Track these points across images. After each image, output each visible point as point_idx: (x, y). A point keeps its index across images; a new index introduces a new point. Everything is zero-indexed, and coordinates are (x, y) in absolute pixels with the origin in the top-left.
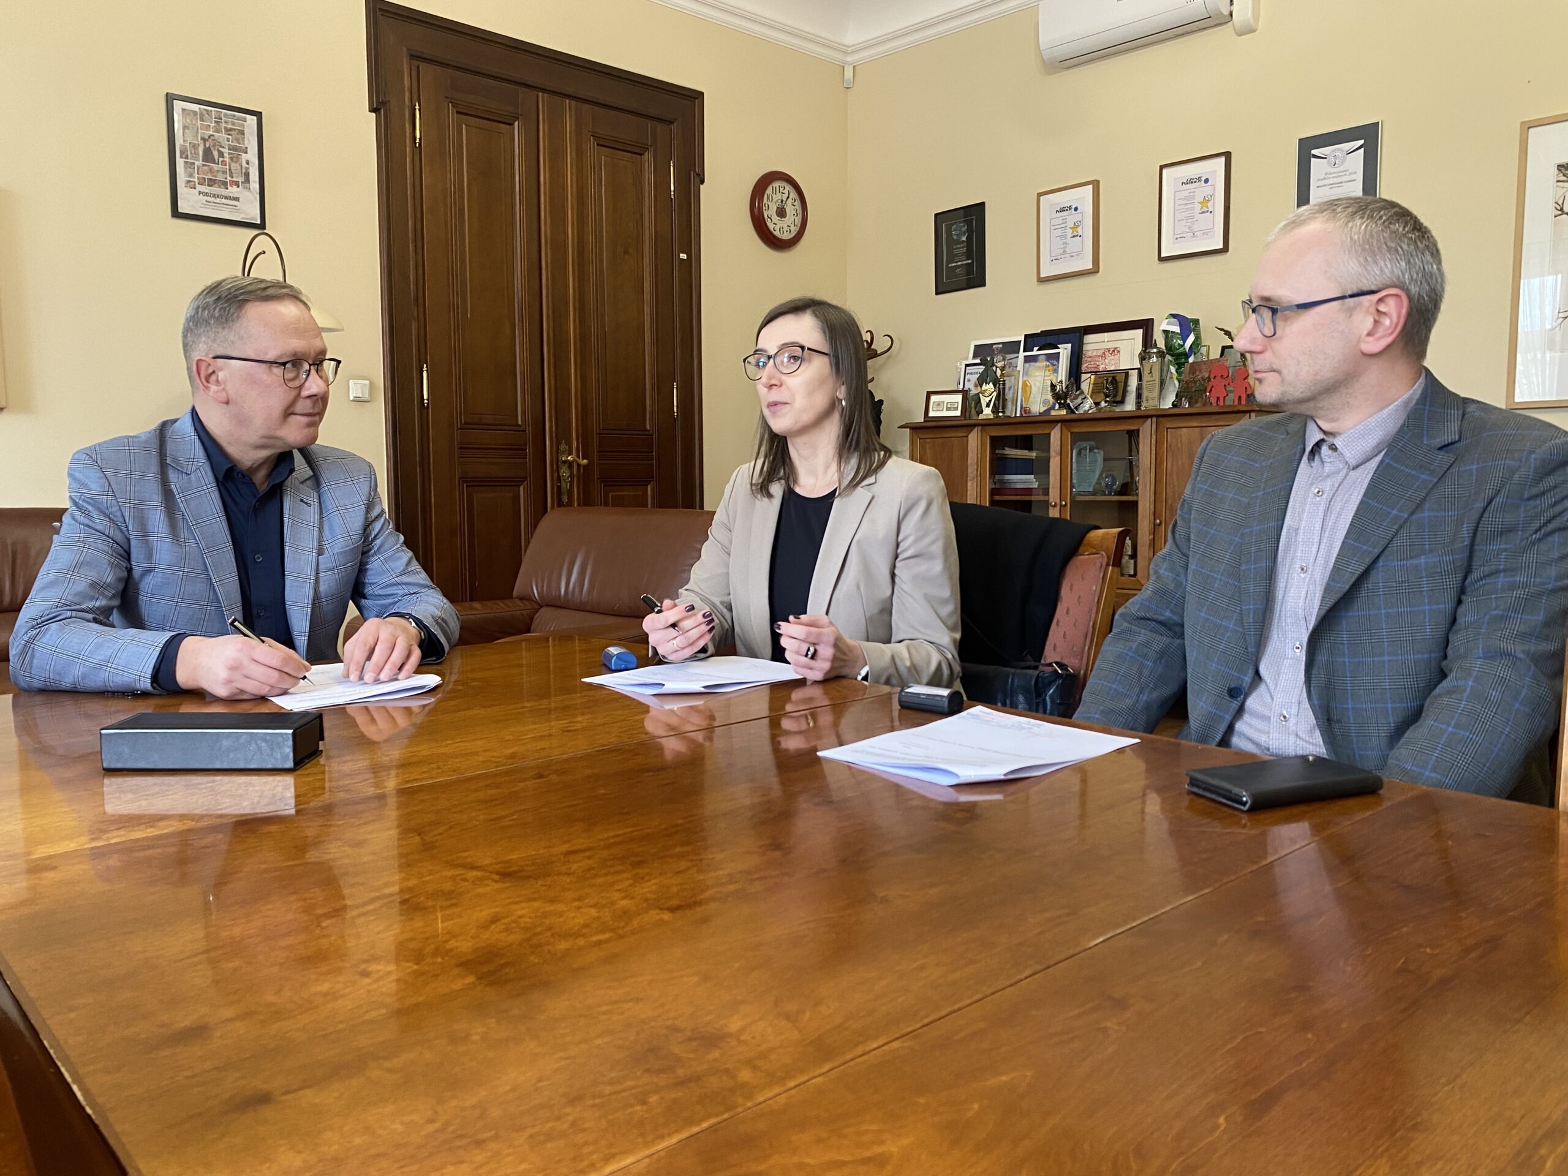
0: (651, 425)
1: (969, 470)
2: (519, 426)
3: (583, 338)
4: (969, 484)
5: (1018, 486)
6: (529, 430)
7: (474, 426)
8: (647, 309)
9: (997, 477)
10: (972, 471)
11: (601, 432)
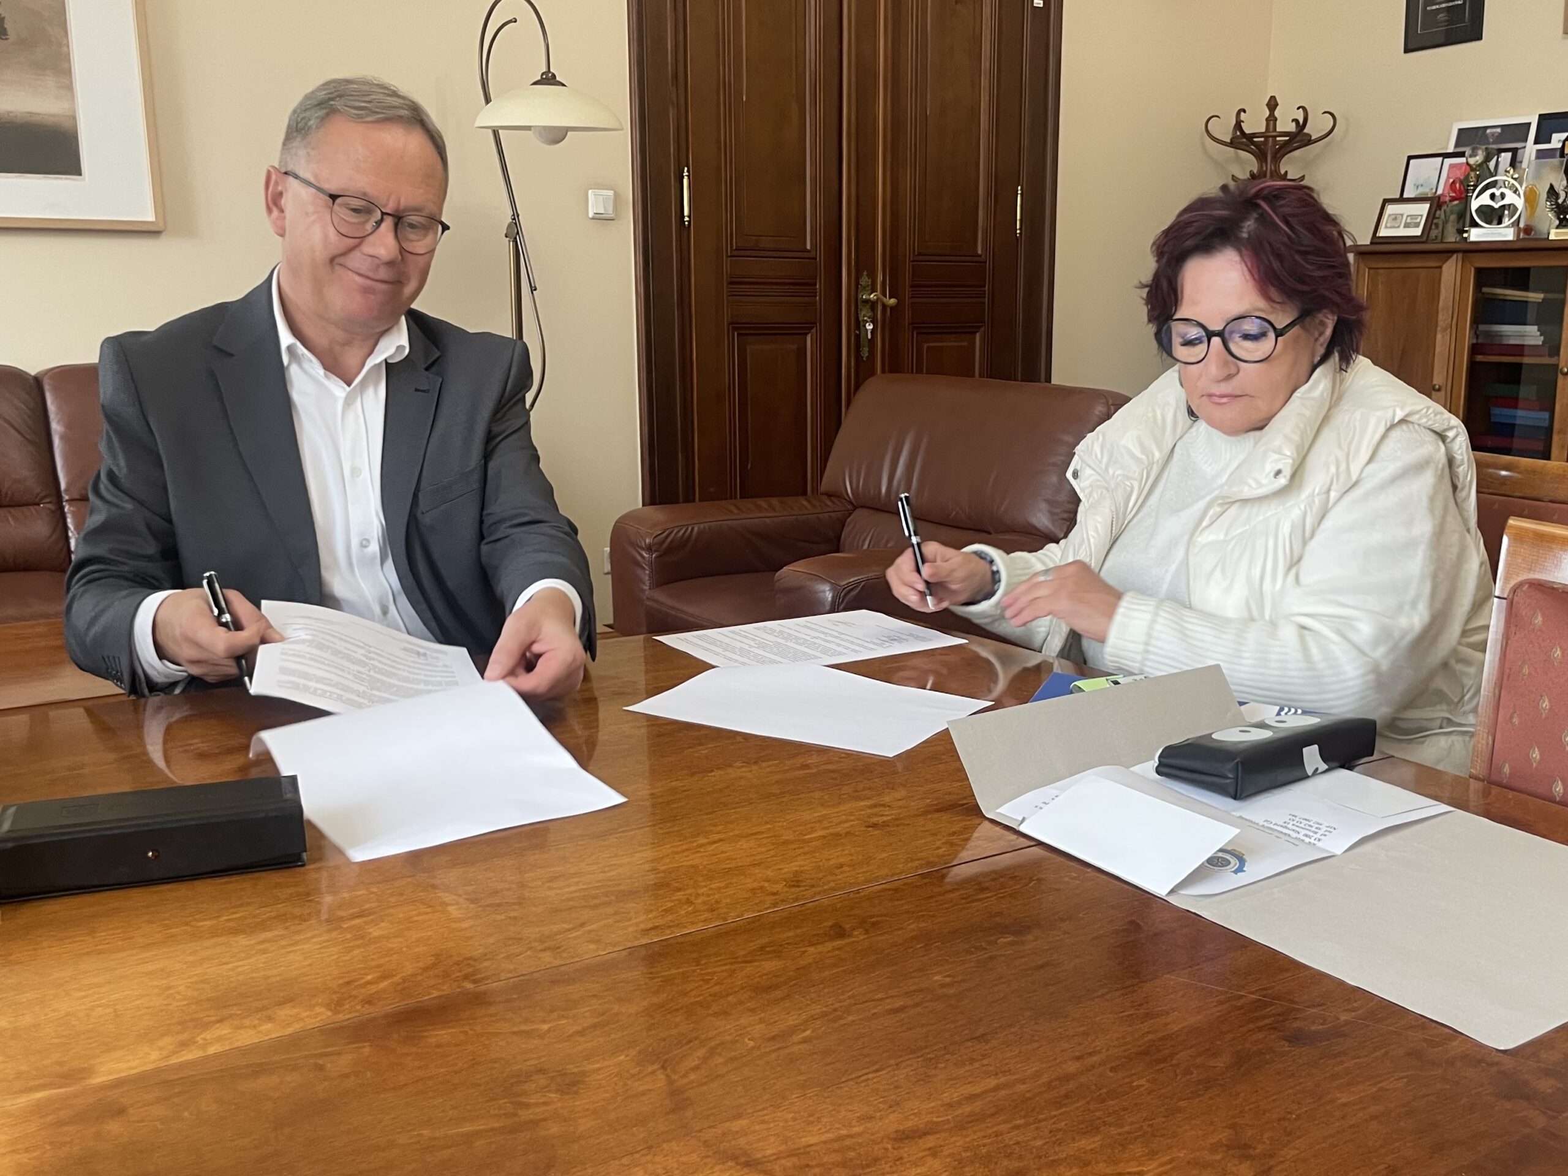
0: (984, 248)
1: (1440, 317)
2: (809, 251)
3: (896, 124)
4: (1439, 336)
5: (1512, 342)
6: (821, 258)
7: (748, 253)
8: (984, 82)
9: (1482, 327)
10: (1443, 318)
11: (917, 258)
